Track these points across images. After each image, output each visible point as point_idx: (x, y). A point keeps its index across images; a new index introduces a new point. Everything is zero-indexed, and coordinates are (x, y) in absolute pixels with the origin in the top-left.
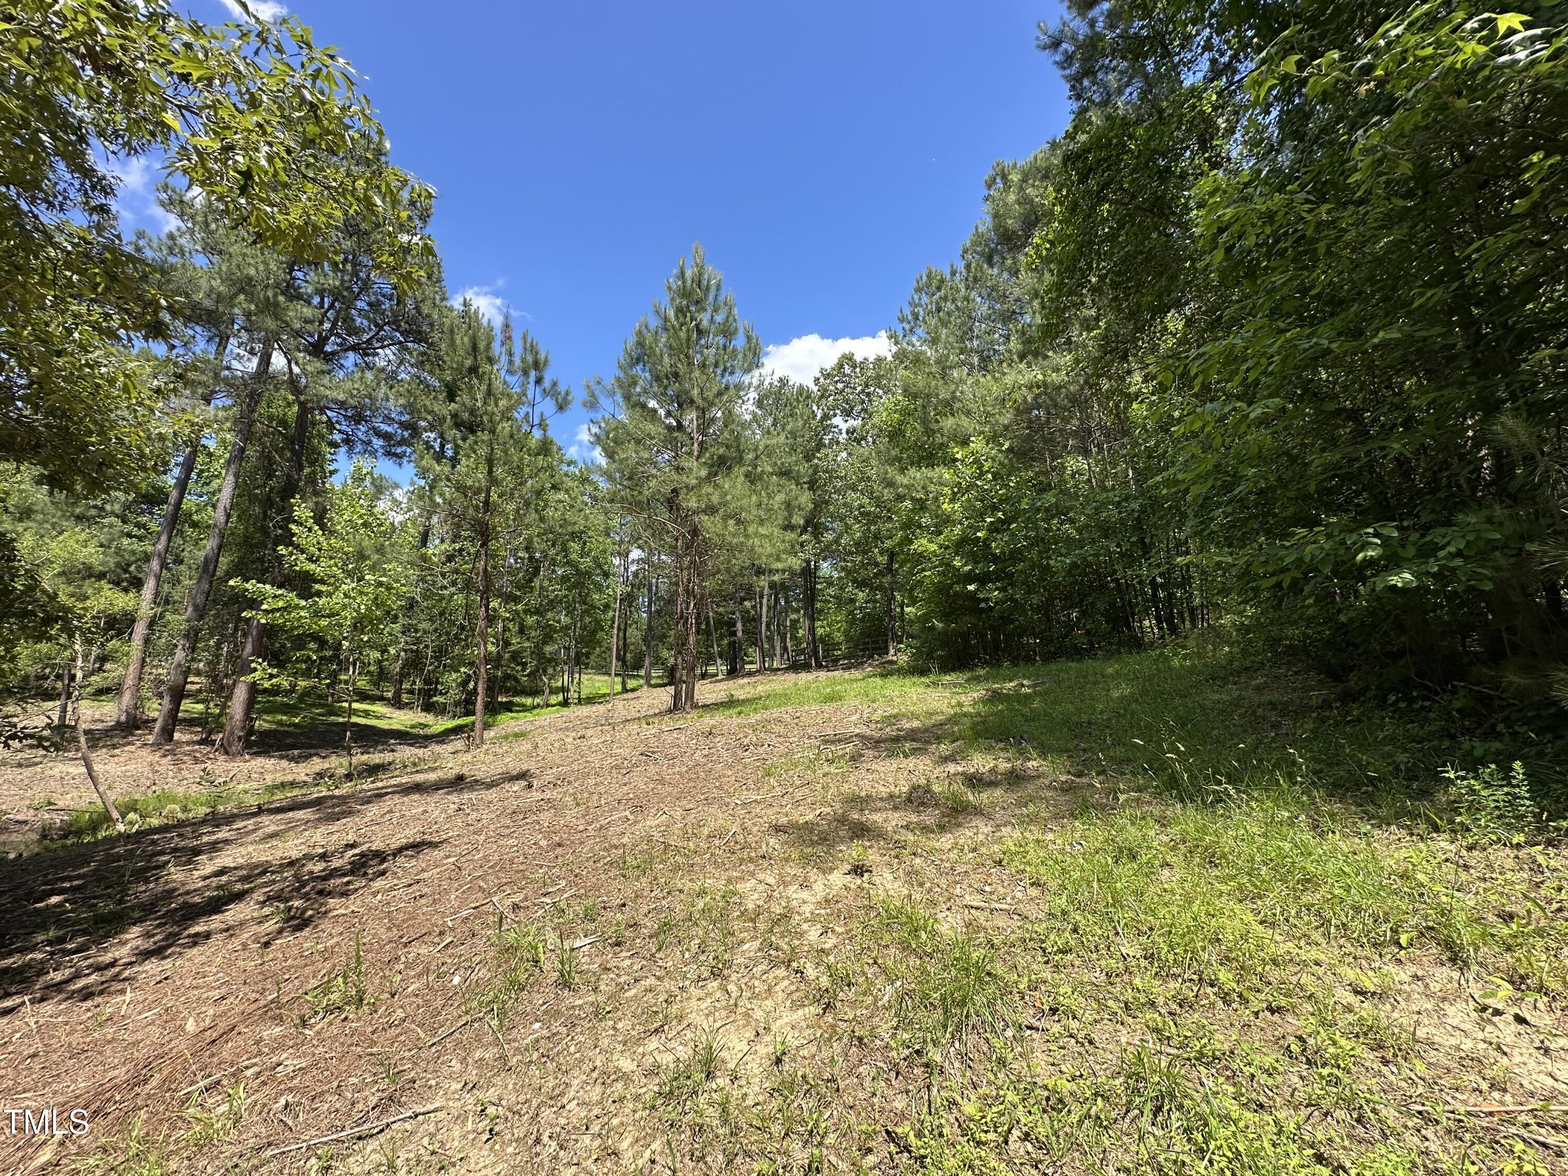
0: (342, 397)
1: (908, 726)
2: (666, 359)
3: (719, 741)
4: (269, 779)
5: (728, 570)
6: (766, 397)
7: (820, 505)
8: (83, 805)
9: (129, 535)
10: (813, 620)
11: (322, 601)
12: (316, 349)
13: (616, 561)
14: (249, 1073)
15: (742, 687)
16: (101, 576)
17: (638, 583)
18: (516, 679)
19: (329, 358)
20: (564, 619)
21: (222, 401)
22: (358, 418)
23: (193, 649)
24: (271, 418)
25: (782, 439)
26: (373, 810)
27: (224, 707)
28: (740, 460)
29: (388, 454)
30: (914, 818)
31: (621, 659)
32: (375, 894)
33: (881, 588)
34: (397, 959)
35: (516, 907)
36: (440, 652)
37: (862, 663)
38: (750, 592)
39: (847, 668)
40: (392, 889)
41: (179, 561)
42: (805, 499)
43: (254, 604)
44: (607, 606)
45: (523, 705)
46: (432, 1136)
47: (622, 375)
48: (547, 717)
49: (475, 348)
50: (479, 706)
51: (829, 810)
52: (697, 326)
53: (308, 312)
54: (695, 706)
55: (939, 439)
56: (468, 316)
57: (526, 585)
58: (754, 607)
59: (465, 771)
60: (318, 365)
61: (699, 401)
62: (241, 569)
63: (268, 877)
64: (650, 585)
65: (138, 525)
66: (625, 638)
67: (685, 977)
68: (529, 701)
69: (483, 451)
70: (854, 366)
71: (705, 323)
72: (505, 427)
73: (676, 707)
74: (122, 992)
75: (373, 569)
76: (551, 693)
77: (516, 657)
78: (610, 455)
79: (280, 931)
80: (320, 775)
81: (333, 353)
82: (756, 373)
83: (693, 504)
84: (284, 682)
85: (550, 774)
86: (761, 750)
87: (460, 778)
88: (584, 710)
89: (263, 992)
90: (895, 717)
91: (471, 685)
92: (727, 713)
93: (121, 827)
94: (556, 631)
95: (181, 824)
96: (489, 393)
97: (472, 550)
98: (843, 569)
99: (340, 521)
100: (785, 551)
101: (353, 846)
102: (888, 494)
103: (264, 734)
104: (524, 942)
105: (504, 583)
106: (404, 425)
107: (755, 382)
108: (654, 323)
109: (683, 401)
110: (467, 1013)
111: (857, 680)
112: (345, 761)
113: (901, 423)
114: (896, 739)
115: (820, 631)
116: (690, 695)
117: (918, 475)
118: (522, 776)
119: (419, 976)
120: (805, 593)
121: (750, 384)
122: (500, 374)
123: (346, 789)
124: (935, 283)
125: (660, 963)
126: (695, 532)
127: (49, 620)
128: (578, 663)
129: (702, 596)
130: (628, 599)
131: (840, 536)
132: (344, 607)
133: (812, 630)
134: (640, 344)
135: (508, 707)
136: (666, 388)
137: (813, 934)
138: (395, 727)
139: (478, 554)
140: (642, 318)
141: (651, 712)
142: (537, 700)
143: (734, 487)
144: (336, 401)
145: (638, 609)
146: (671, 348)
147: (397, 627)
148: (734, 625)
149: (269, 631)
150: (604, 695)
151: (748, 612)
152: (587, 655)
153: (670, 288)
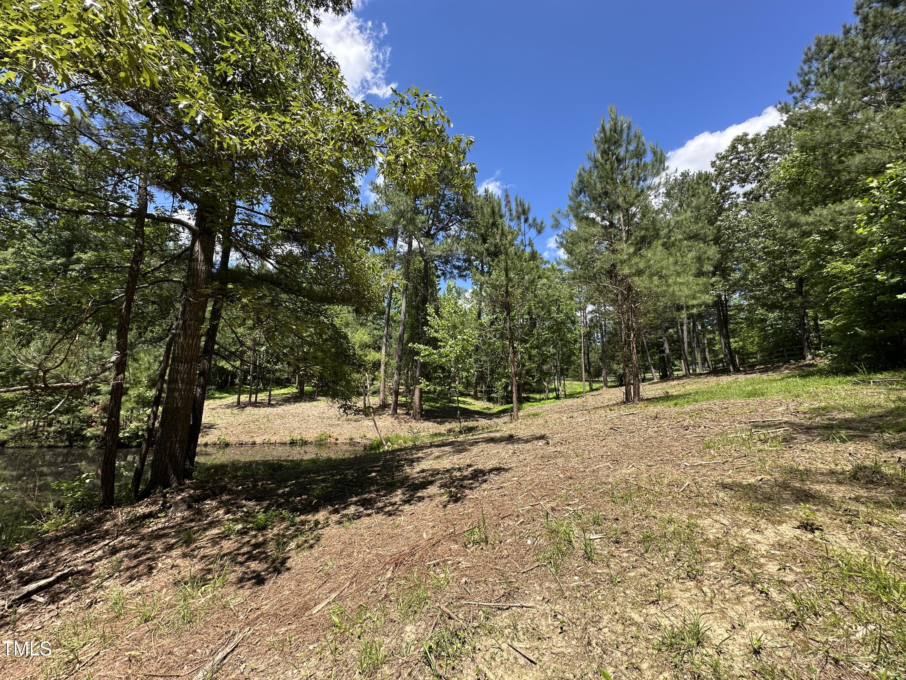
0: (439, 253)
1: (840, 416)
2: (599, 185)
3: (665, 423)
4: (431, 431)
5: (655, 311)
6: (672, 188)
7: (726, 254)
8: (374, 438)
9: (376, 329)
10: (727, 337)
11: (442, 350)
12: (428, 235)
13: (579, 314)
14: (449, 562)
15: (674, 386)
16: (369, 347)
17: (594, 325)
18: (531, 385)
19: (433, 237)
20: (552, 350)
21: (398, 267)
22: (446, 262)
23: (400, 374)
24: (415, 270)
25: (689, 214)
26: (475, 450)
27: (412, 399)
28: (657, 236)
29: (460, 276)
30: (863, 493)
31: (587, 371)
32: (484, 490)
33: (792, 308)
34: (500, 525)
35: (553, 509)
36: (493, 371)
37: (779, 367)
38: (673, 323)
39: (762, 371)
40: (491, 489)
41: (391, 338)
42: (713, 251)
43: (418, 353)
44: (576, 341)
45: (535, 399)
46: (532, 620)
47: (572, 203)
48: (548, 405)
49: (493, 212)
50: (514, 399)
51: (769, 477)
52: (617, 158)
53: (423, 218)
54: (642, 400)
55: (845, 176)
56: (488, 197)
57: (530, 333)
58: (677, 332)
59: (513, 433)
60: (429, 241)
61: (624, 205)
62: (411, 339)
63: (439, 476)
64: (601, 325)
65: (378, 324)
66: (588, 359)
67: (668, 574)
68: (538, 396)
69: (502, 265)
70: (746, 144)
71: (622, 154)
72: (512, 250)
73: (627, 400)
74: (400, 515)
75: (460, 333)
76: (549, 392)
77: (528, 372)
78: (570, 252)
79: (449, 501)
80: (450, 431)
81: (434, 234)
82: (663, 174)
83: (626, 271)
84: (432, 388)
85: (557, 438)
86: (699, 430)
87: (511, 436)
88: (570, 401)
89: (448, 527)
90: (824, 409)
91: (510, 388)
92: (666, 404)
93: (386, 448)
94: (548, 357)
95: (405, 449)
96: (503, 234)
97: (502, 318)
98: (752, 297)
99: (444, 312)
100: (700, 292)
101: (470, 466)
102: (791, 233)
103: (427, 411)
104: (562, 529)
105: (518, 333)
106: (465, 261)
107: (663, 180)
108: (588, 165)
109: (613, 208)
110: (538, 560)
111: (776, 380)
112: (458, 424)
113: (800, 174)
114: (829, 427)
115: (734, 346)
116: (637, 392)
117: (825, 212)
118: (542, 437)
119: (511, 535)
120: (719, 319)
121: (659, 184)
122: (507, 223)
123: (461, 438)
124: (826, 48)
125: (648, 560)
126: (629, 288)
127: (360, 366)
128: (562, 374)
129: (639, 329)
130: (588, 335)
131: (746, 273)
132: (451, 352)
133: (728, 345)
134: (581, 181)
135: (528, 400)
136: (600, 203)
137: (772, 568)
138: (478, 409)
139: (505, 319)
140: (580, 166)
141: (611, 403)
142: (542, 396)
143: (655, 254)
144: (437, 256)
145: (594, 341)
146: (601, 177)
147: (472, 360)
148: (662, 345)
149: (424, 365)
150: (580, 393)
151: (672, 336)
152: (567, 370)
153: (596, 141)
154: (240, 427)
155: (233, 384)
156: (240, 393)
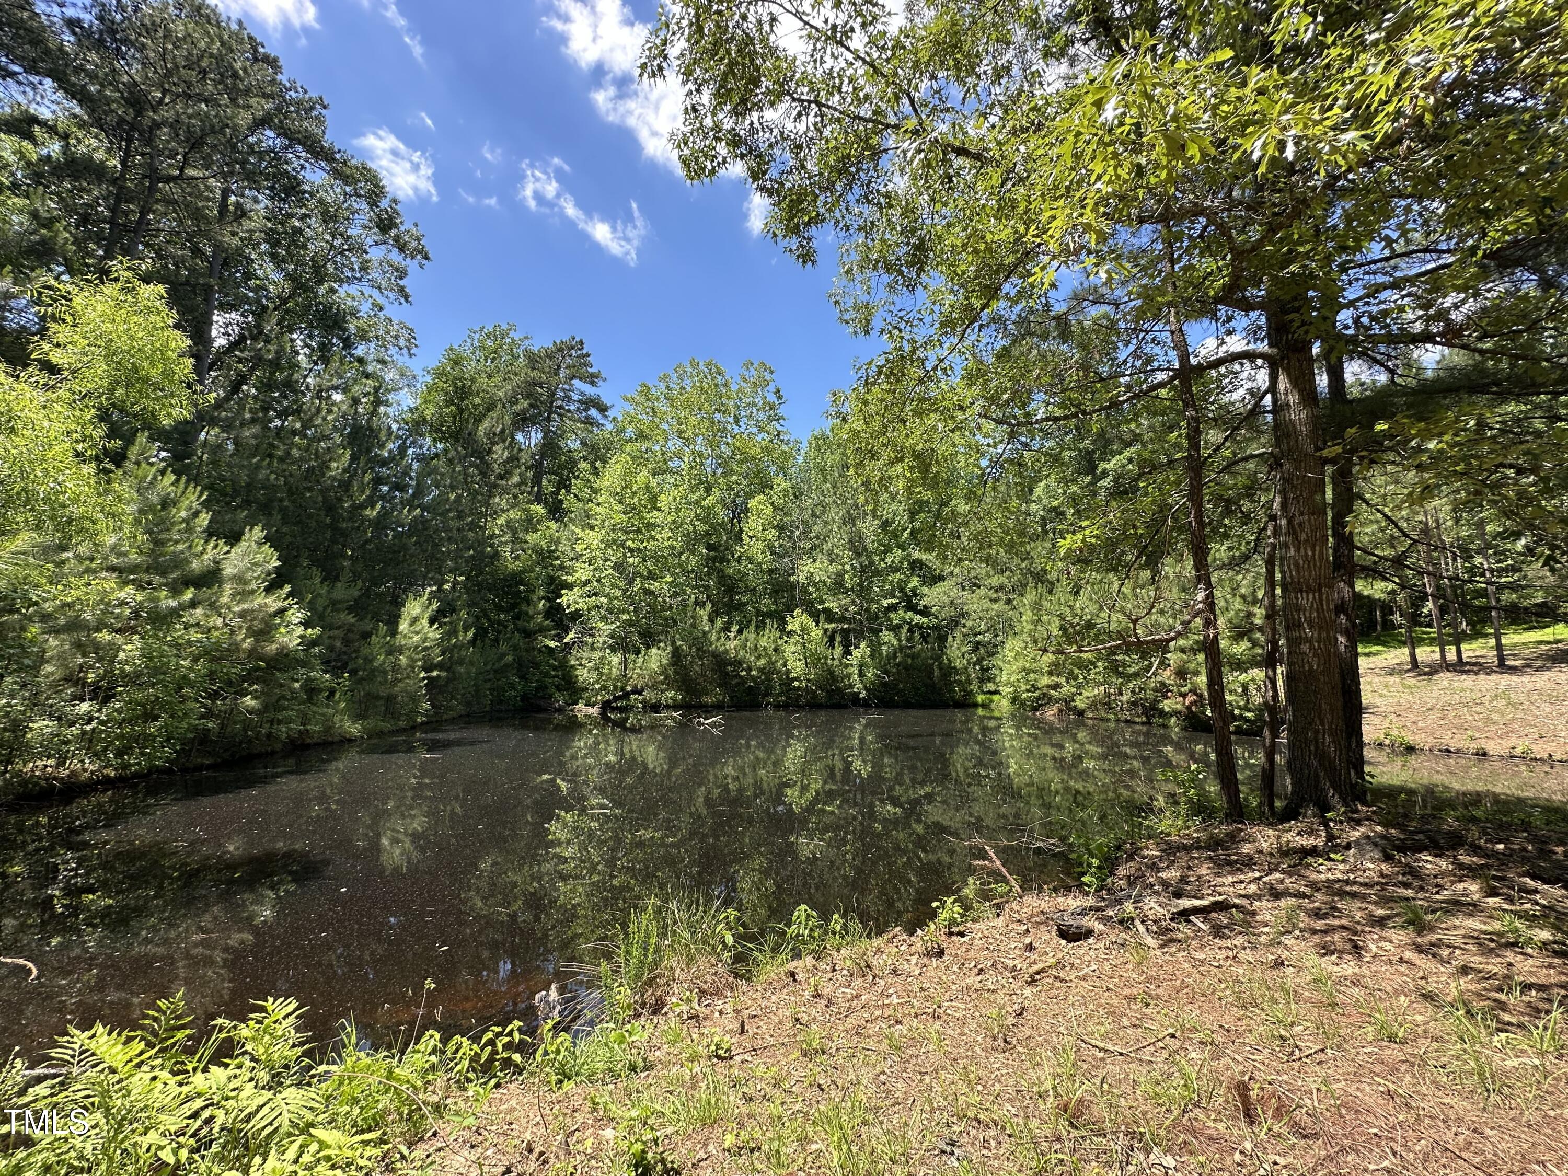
154: (1434, 716)
155: (1389, 626)
156: (1414, 643)
